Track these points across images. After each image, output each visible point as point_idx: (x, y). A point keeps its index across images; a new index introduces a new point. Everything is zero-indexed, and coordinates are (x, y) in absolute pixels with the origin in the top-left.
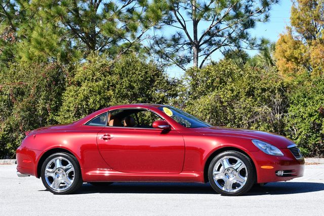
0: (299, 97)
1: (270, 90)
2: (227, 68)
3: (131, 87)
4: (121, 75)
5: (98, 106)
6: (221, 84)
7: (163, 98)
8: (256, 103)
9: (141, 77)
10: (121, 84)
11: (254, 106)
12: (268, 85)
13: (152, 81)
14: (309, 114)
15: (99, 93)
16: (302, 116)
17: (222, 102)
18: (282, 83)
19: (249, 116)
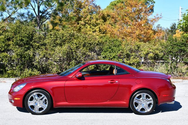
0: (107, 48)
1: (93, 44)
2: (71, 32)
3: (22, 40)
4: (15, 33)
5: (3, 49)
6: (70, 40)
7: (38, 46)
8: (88, 50)
9: (27, 35)
10: (16, 38)
11: (87, 52)
12: (92, 42)
13: (32, 37)
14: (114, 57)
15: (3, 42)
16: (110, 57)
17: (71, 49)
18: (98, 41)
19: (84, 56)
